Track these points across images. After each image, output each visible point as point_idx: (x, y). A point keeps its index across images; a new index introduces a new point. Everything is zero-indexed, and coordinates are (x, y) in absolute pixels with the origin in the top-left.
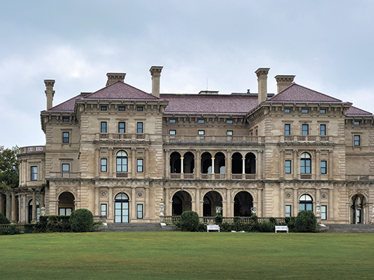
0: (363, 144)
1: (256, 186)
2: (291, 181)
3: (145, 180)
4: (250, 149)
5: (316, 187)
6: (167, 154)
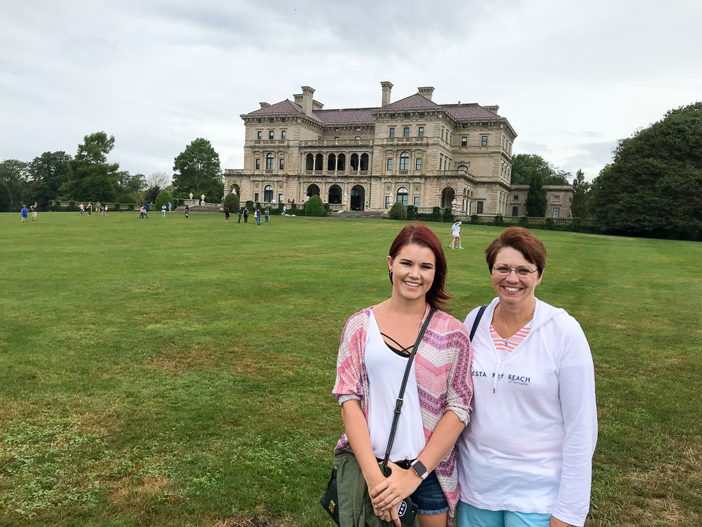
0: (489, 144)
1: (366, 181)
2: (389, 176)
3: (283, 176)
4: (364, 150)
5: (410, 182)
6: (303, 155)
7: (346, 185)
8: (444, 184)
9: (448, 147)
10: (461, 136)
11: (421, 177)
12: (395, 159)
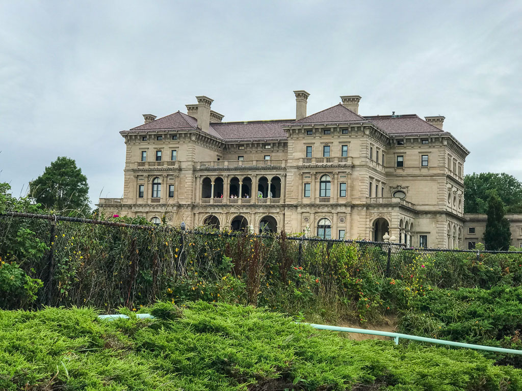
0: (430, 165)
1: (278, 210)
2: (306, 206)
3: (173, 206)
4: (275, 172)
5: (333, 211)
6: (198, 179)
7: (253, 216)
8: (375, 214)
9: (379, 168)
10: (396, 155)
11: (345, 205)
12: (313, 183)
